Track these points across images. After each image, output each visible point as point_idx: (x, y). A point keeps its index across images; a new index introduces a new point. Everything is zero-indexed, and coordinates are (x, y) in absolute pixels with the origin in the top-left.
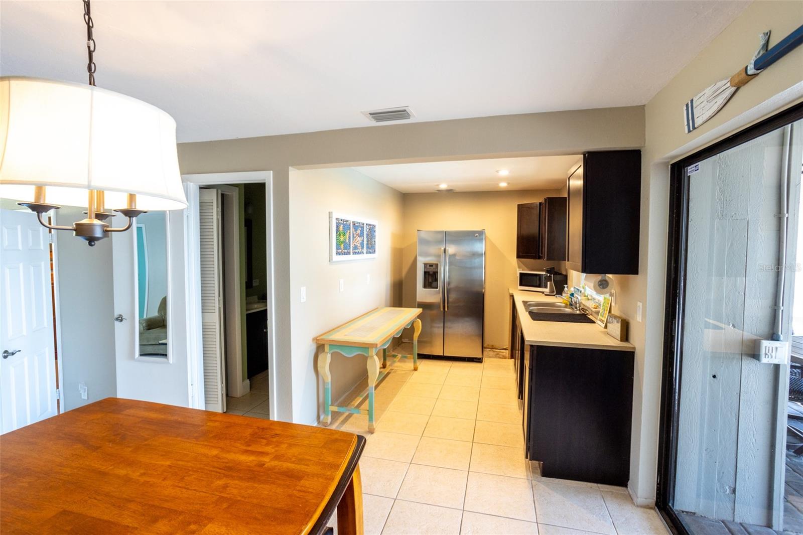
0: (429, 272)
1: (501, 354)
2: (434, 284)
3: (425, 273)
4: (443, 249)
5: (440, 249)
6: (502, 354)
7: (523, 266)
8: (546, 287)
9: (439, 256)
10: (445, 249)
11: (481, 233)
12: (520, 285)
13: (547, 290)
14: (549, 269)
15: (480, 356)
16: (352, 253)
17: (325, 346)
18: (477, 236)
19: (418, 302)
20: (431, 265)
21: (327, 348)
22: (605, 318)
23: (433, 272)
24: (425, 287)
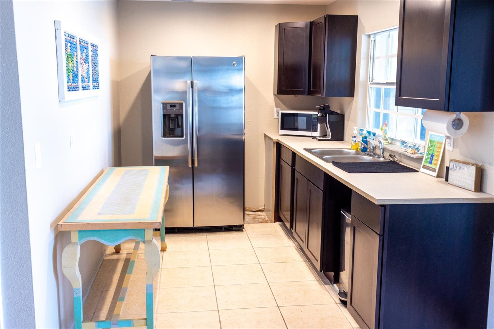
0: (169, 115)
1: (258, 217)
2: (178, 131)
3: (164, 116)
4: (189, 82)
5: (186, 82)
6: (260, 217)
7: (282, 105)
8: (315, 130)
9: (185, 93)
10: (192, 82)
11: (240, 60)
12: (281, 129)
13: (317, 134)
14: (322, 108)
15: (241, 223)
16: (80, 88)
17: (72, 234)
18: (234, 65)
19: (155, 157)
20: (173, 106)
21: (75, 237)
22: (436, 164)
23: (176, 115)
24: (165, 135)
